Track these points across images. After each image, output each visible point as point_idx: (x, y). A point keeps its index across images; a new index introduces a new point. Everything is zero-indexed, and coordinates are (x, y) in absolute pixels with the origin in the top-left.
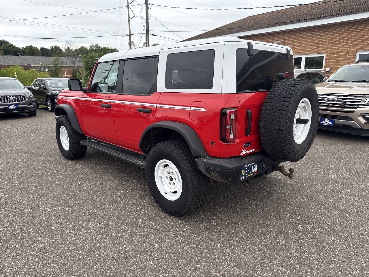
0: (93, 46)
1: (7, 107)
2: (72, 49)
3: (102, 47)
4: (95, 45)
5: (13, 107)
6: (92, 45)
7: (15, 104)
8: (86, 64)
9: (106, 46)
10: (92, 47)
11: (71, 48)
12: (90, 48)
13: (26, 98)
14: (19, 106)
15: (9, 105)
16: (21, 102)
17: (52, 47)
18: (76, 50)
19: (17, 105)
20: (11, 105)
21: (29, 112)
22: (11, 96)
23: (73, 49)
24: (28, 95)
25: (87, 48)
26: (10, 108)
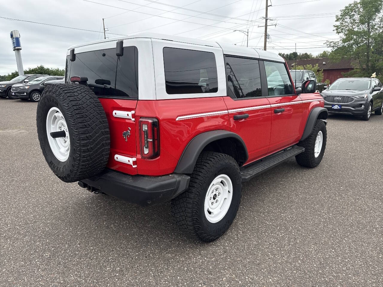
1: (331, 106)
5: (336, 107)
7: (338, 105)
13: (352, 99)
14: (343, 107)
15: (333, 105)
16: (346, 104)
19: (341, 106)
20: (335, 105)
21: (352, 114)
22: (338, 96)
24: (357, 97)
26: (333, 107)
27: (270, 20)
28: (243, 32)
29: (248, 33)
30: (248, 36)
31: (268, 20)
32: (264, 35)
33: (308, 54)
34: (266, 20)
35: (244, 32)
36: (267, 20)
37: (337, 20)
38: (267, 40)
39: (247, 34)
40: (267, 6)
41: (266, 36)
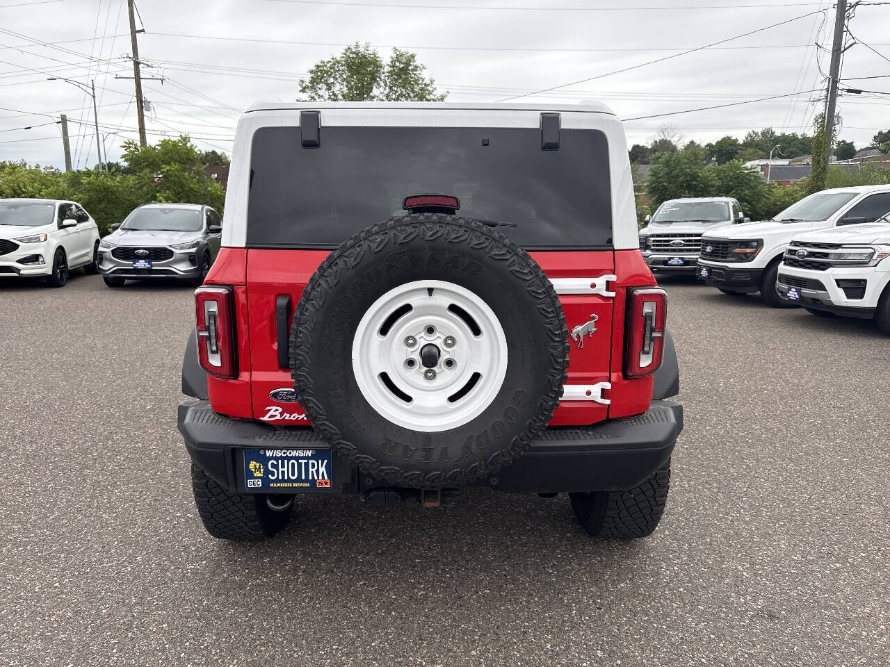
0: (756, 134)
2: (698, 146)
3: (778, 134)
4: (759, 131)
6: (753, 132)
8: (654, 179)
9: (788, 132)
10: (751, 136)
11: (697, 142)
12: (747, 138)
17: (656, 142)
18: (709, 145)
23: (703, 145)
25: (737, 140)
27: (144, 66)
28: (77, 84)
29: (93, 89)
30: (94, 97)
31: (141, 66)
32: (135, 99)
33: (219, 154)
34: (137, 64)
35: (81, 86)
36: (139, 63)
37: (303, 90)
38: (145, 113)
39: (91, 91)
40: (134, 32)
41: (141, 104)
